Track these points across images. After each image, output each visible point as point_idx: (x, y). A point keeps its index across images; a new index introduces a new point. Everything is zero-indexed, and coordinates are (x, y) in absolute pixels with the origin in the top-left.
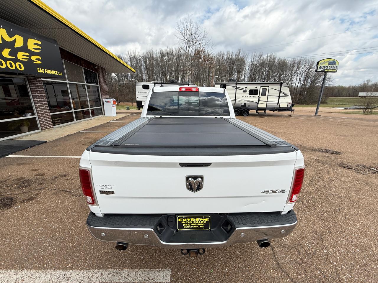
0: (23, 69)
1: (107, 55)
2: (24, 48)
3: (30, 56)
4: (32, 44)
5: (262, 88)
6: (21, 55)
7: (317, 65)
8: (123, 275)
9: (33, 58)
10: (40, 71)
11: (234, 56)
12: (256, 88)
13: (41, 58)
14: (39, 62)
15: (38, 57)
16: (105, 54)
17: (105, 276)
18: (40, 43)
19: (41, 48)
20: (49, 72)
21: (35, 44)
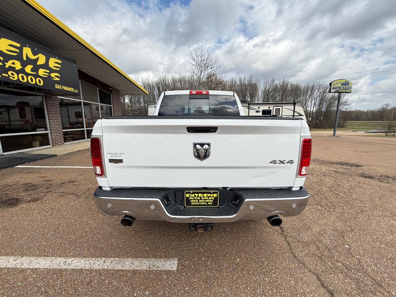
0: (42, 84)
1: (122, 76)
2: (46, 66)
3: (50, 73)
4: (53, 62)
5: (275, 108)
6: (41, 72)
7: (330, 86)
8: (127, 263)
9: (53, 75)
10: (58, 87)
11: (246, 82)
12: (269, 108)
13: (59, 76)
14: (58, 79)
15: (57, 74)
16: (120, 75)
17: (107, 264)
18: (60, 62)
19: (60, 66)
20: (66, 88)
21: (56, 63)
